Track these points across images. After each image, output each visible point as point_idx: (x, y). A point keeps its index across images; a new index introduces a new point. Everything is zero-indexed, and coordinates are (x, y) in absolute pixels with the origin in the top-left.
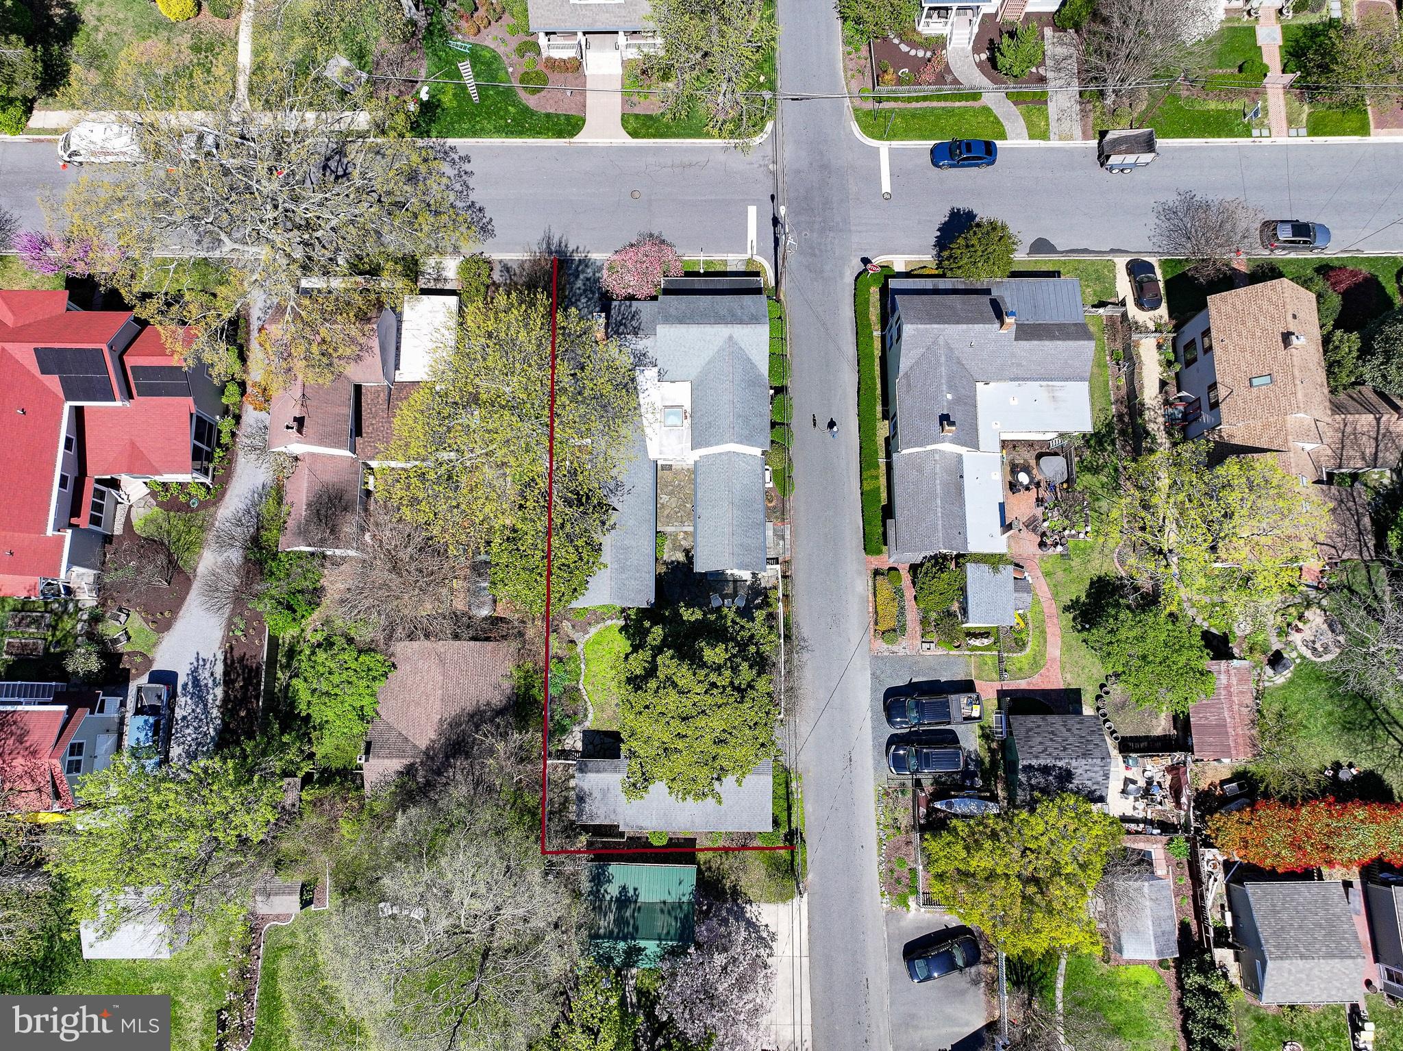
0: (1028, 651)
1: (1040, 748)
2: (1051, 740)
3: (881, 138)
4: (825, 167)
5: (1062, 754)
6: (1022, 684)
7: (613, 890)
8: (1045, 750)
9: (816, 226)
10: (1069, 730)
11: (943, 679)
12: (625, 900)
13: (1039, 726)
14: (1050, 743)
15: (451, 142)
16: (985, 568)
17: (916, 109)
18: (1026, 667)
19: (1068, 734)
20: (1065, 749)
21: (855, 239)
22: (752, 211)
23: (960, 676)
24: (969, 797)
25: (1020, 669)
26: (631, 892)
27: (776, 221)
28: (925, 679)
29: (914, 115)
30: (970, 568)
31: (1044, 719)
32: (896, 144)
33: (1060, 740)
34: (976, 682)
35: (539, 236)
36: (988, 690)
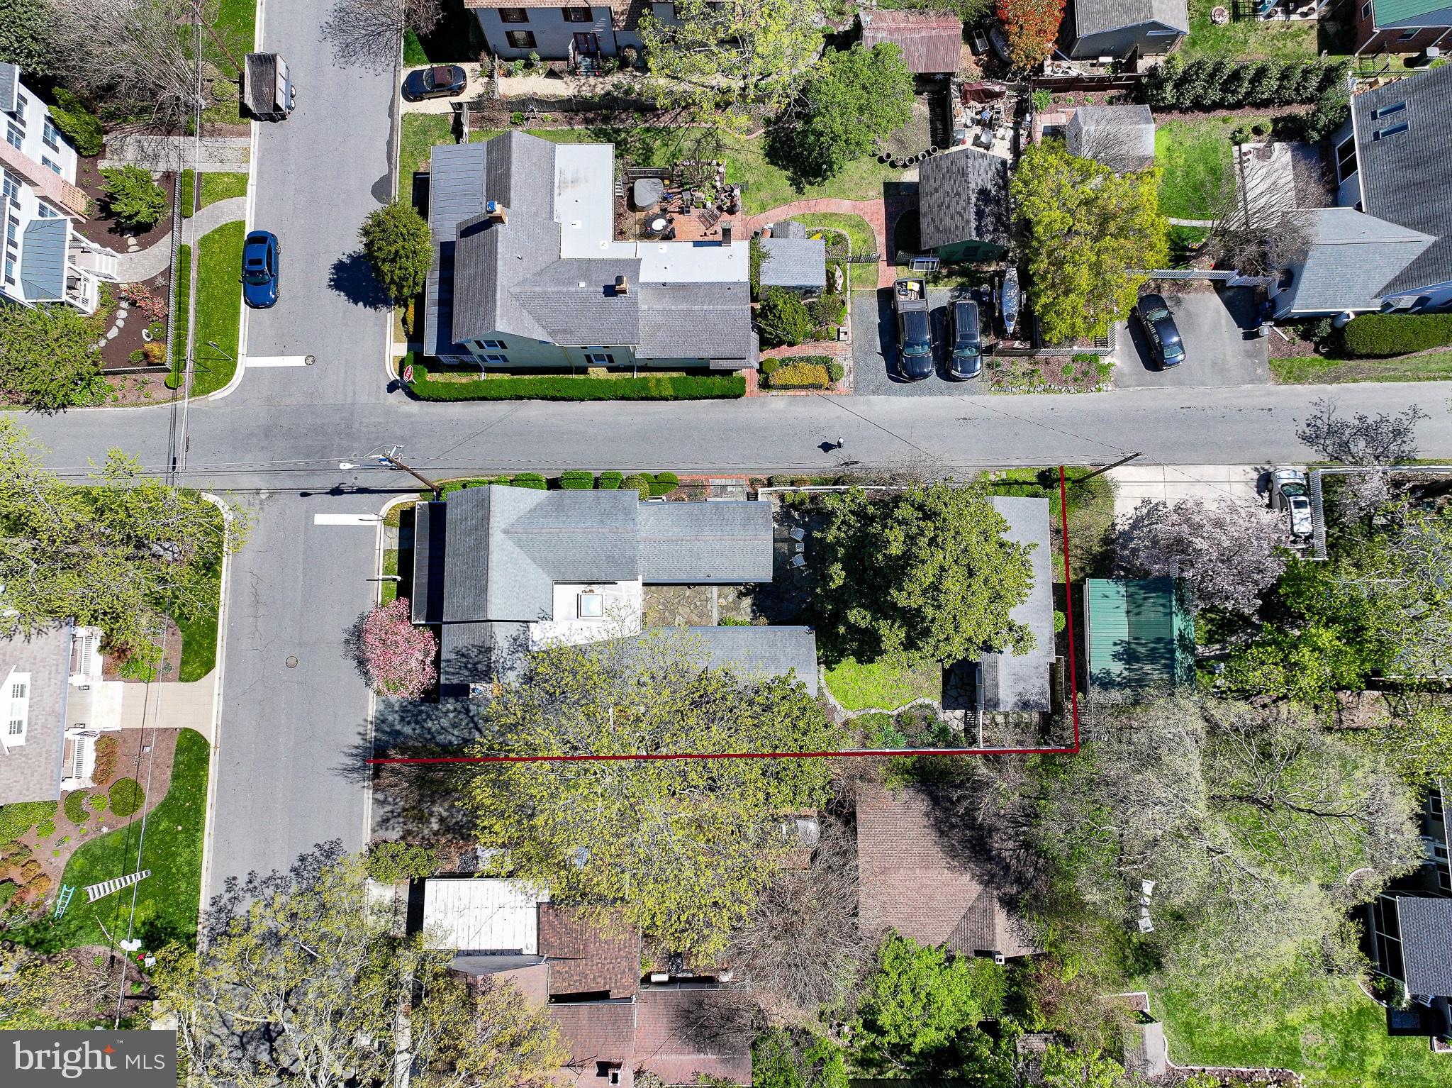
0: (844, 232)
1: (958, 218)
2: (948, 207)
3: (234, 365)
4: (267, 432)
5: (964, 197)
6: (881, 240)
7: (1117, 668)
8: (959, 213)
9: (345, 443)
10: (936, 190)
11: (878, 320)
12: (1128, 655)
13: (933, 220)
14: (952, 210)
15: (204, 903)
16: (764, 266)
17: (197, 322)
18: (862, 235)
19: (941, 190)
20: (958, 194)
21: (363, 398)
22: (321, 519)
23: (874, 303)
24: (1001, 297)
25: (865, 241)
26: (1118, 648)
27: (336, 491)
28: (878, 339)
29: (204, 325)
30: (765, 281)
31: (925, 215)
32: (242, 348)
33: (947, 199)
34: (880, 287)
35: (341, 782)
36: (888, 275)
